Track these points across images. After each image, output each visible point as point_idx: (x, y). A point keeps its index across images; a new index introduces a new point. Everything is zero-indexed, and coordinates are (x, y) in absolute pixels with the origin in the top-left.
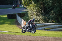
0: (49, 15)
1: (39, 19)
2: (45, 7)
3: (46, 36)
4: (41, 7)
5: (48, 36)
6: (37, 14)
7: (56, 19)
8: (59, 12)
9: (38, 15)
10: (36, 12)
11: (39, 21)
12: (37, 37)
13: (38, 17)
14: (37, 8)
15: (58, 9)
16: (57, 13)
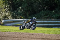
0: (18, 11)
1: (8, 15)
2: (14, 3)
3: (15, 31)
4: (10, 3)
5: (17, 32)
6: (5, 10)
7: (24, 15)
8: (27, 8)
9: (7, 11)
10: (4, 8)
11: (8, 17)
12: (6, 33)
13: (7, 14)
14: (6, 5)
15: (26, 5)
16: (25, 9)
